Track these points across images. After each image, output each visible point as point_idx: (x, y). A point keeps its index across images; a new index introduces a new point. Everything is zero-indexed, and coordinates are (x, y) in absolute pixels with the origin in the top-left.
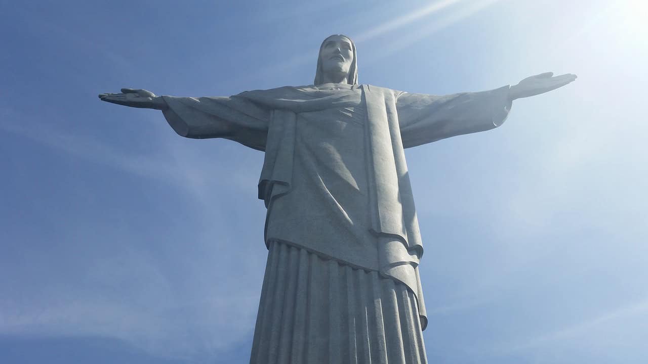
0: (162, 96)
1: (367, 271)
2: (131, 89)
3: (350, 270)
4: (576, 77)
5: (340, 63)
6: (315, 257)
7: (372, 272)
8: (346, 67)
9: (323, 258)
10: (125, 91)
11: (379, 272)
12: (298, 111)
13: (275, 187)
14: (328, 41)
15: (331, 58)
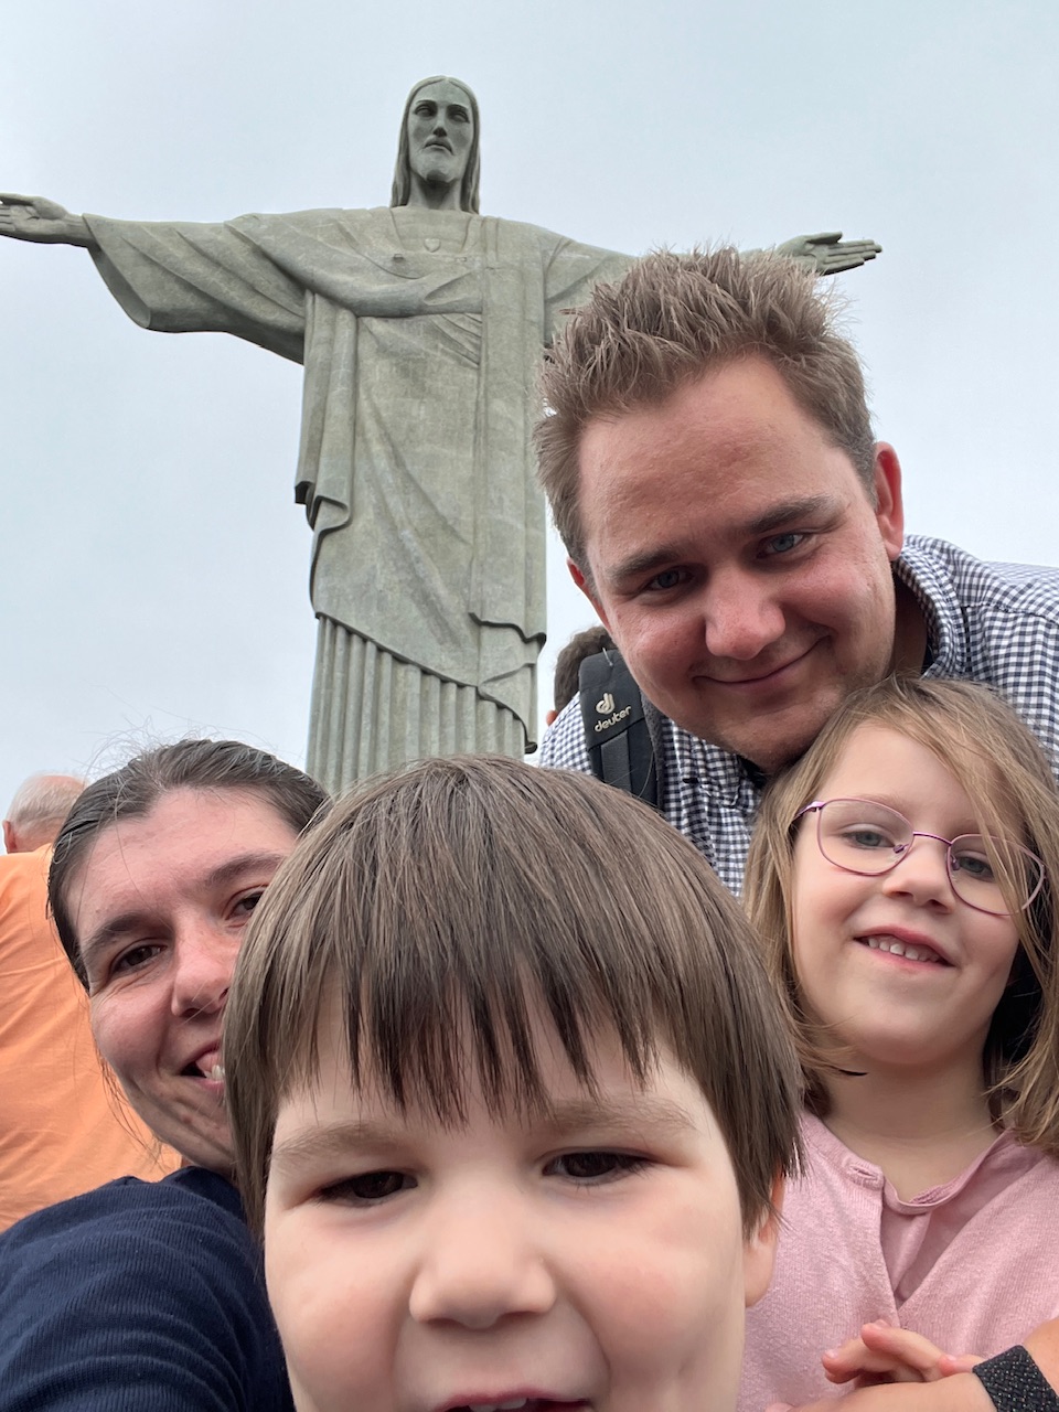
0: (84, 215)
1: (461, 686)
3: (434, 683)
5: (445, 161)
6: (387, 658)
7: (468, 688)
8: (456, 167)
9: (399, 660)
11: (477, 688)
12: (361, 311)
13: (324, 508)
14: (421, 97)
15: (427, 145)
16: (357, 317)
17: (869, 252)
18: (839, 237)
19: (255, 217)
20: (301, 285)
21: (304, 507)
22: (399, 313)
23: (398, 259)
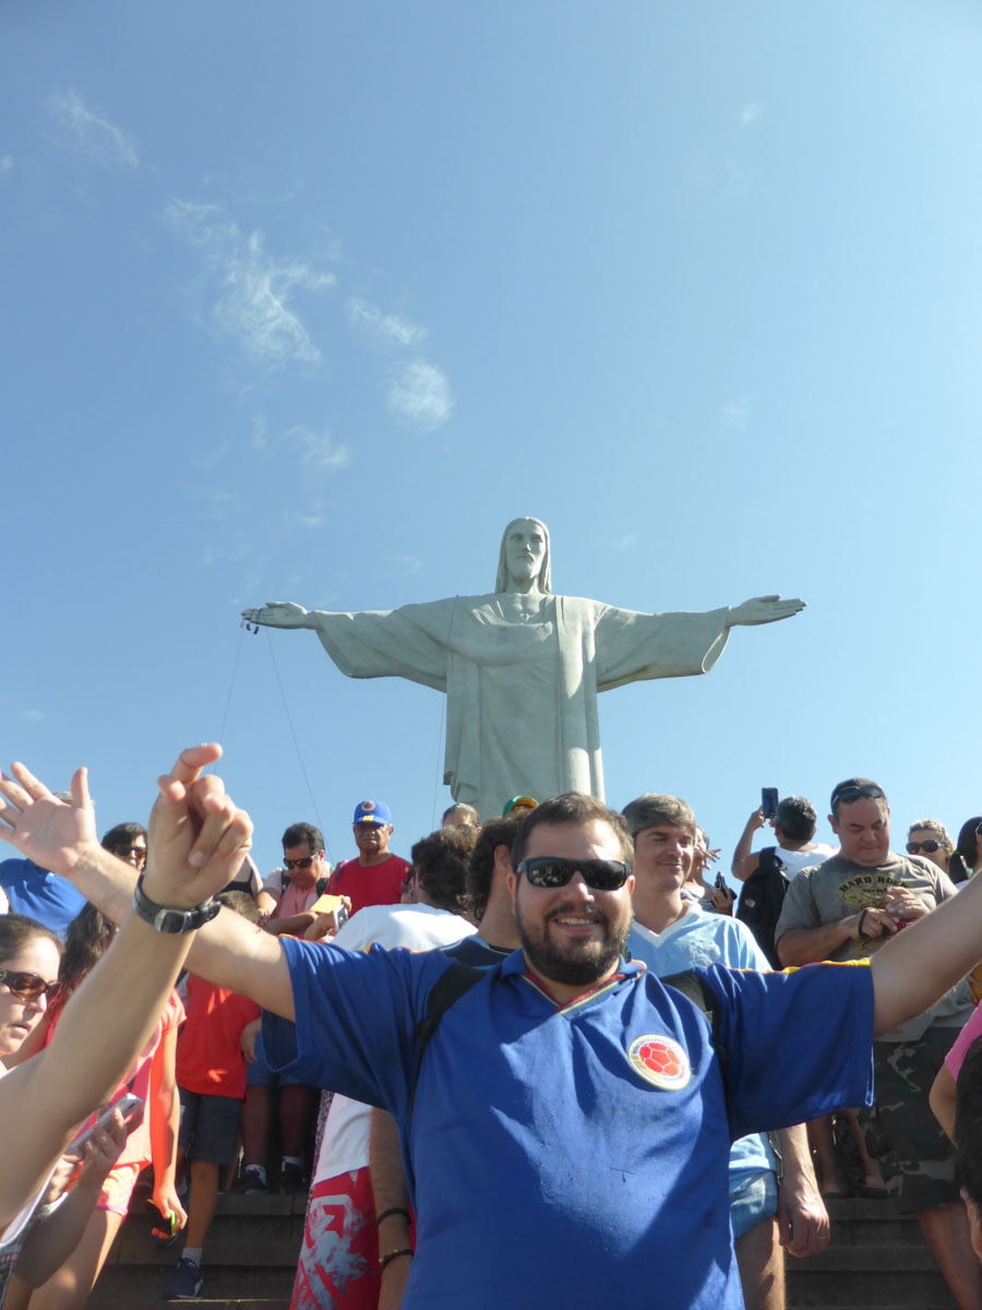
0: (313, 613)
2: (278, 603)
4: (805, 605)
5: (529, 566)
8: (535, 569)
10: (271, 606)
12: (481, 663)
13: (463, 791)
14: (514, 531)
15: (518, 558)
16: (479, 666)
17: (796, 606)
18: (778, 597)
19: (414, 606)
20: (442, 647)
21: (449, 787)
22: (506, 663)
23: (503, 629)
